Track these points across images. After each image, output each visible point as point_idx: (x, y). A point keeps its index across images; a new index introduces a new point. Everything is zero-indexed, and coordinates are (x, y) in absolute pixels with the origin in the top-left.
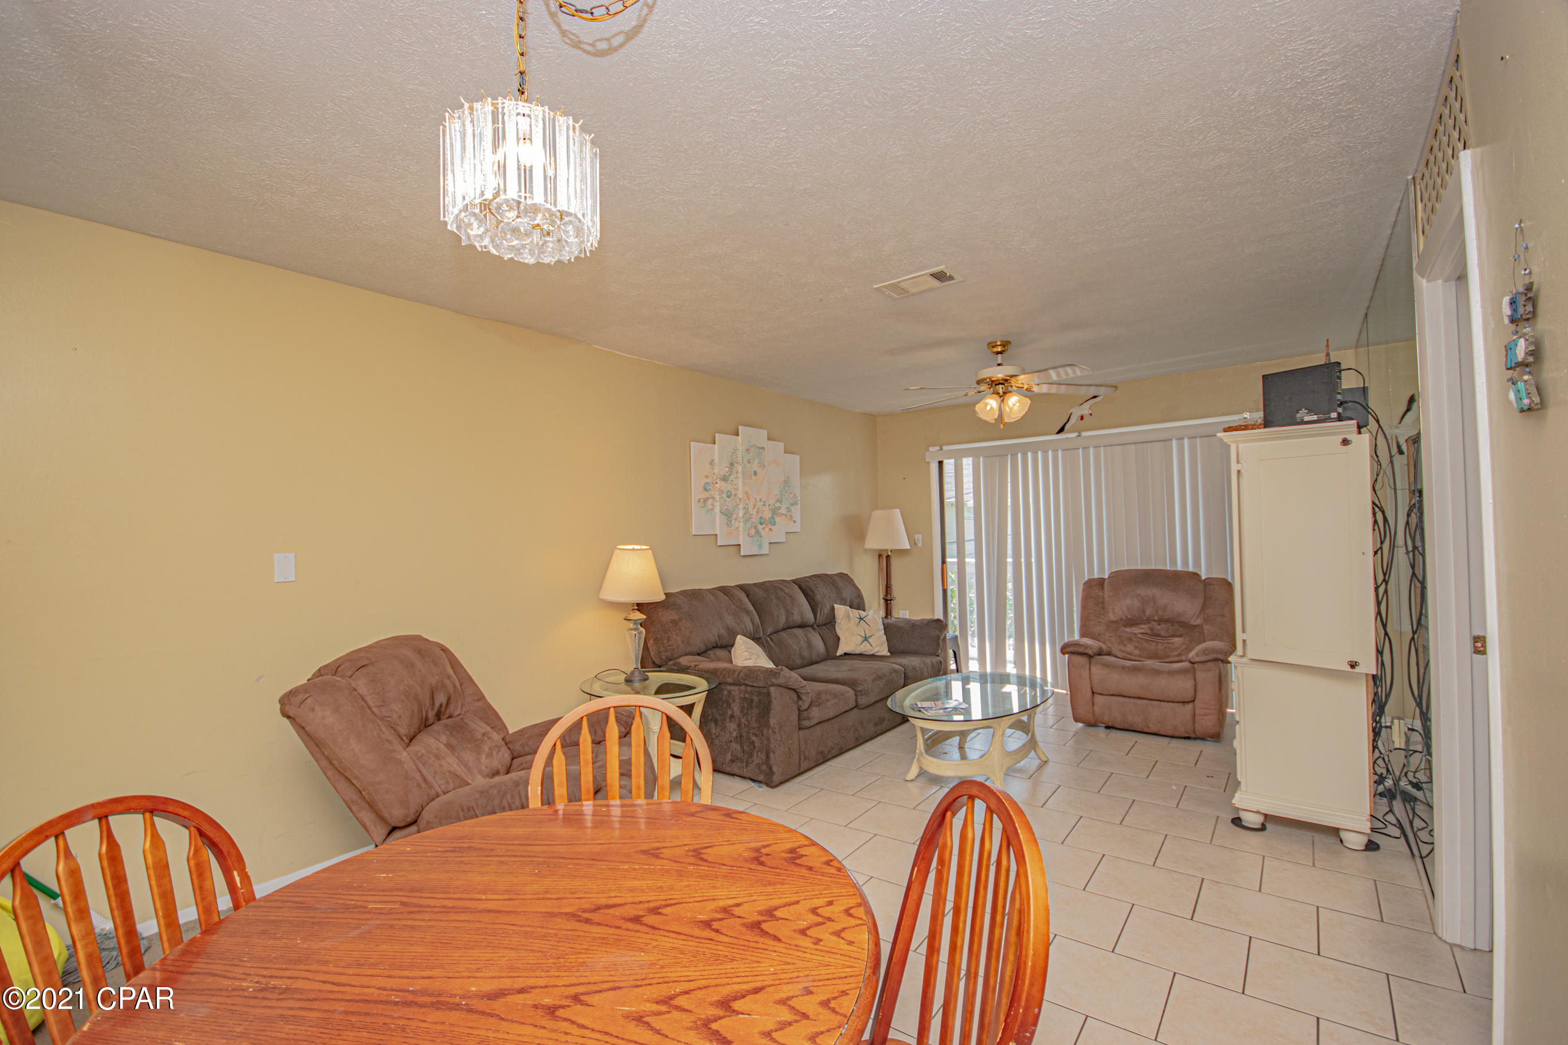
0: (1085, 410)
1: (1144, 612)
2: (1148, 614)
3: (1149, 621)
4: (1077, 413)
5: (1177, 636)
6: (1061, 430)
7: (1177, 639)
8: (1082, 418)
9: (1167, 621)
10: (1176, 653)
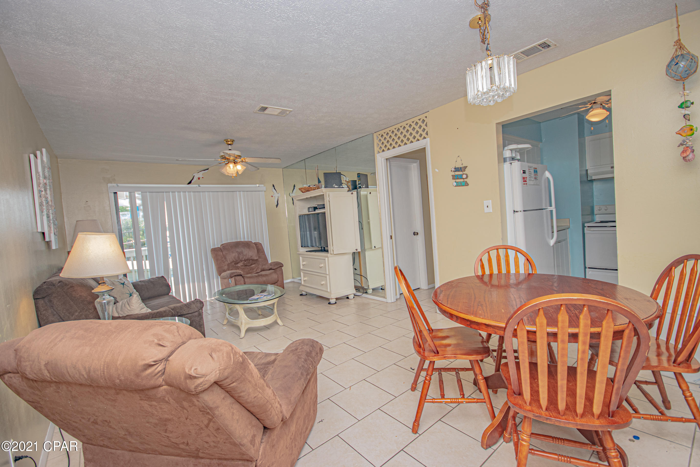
0: (200, 175)
1: (239, 258)
2: (240, 258)
3: (241, 261)
4: (197, 176)
5: (254, 264)
6: (190, 183)
7: (253, 265)
8: (199, 179)
9: (247, 260)
10: (255, 270)
